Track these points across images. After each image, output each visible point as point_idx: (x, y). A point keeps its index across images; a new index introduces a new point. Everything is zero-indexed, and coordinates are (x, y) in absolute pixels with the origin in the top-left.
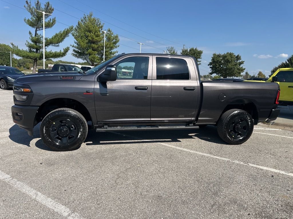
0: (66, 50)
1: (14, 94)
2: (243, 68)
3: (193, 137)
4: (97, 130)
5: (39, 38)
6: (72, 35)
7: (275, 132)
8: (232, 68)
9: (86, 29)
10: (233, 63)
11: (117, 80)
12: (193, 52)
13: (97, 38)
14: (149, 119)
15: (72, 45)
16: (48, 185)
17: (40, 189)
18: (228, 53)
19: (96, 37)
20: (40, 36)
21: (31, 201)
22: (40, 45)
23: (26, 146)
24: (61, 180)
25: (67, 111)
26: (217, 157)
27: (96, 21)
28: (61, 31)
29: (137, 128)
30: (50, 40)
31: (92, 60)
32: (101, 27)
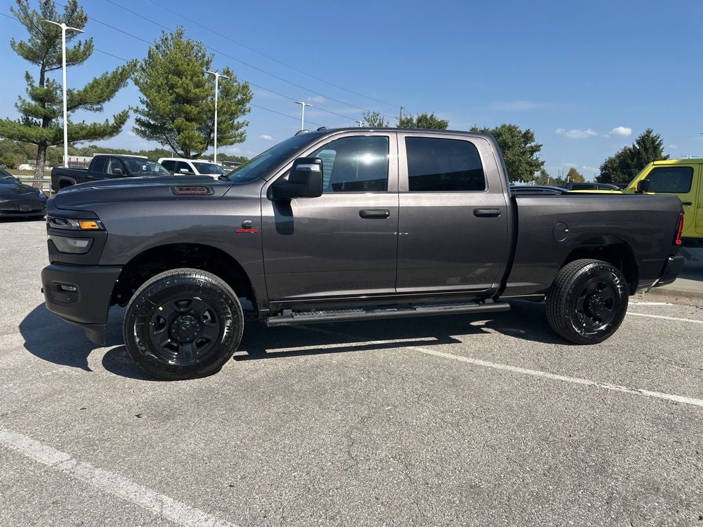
0: (121, 120)
1: (49, 237)
2: (540, 160)
3: (483, 329)
4: (271, 321)
5: (51, 89)
6: (133, 83)
7: (661, 310)
8: (514, 162)
9: (169, 68)
10: (517, 150)
11: (323, 196)
12: (425, 124)
13: (197, 90)
14: (392, 290)
15: (135, 108)
16: (181, 473)
17: (163, 487)
18: (504, 126)
19: (195, 88)
20: (55, 86)
21: (152, 520)
22: (54, 107)
23: (80, 369)
24: (210, 459)
25: (188, 277)
26: (563, 378)
27: (193, 48)
28: (107, 73)
29: (364, 312)
30: (79, 95)
31: (185, 144)
32: (208, 63)
